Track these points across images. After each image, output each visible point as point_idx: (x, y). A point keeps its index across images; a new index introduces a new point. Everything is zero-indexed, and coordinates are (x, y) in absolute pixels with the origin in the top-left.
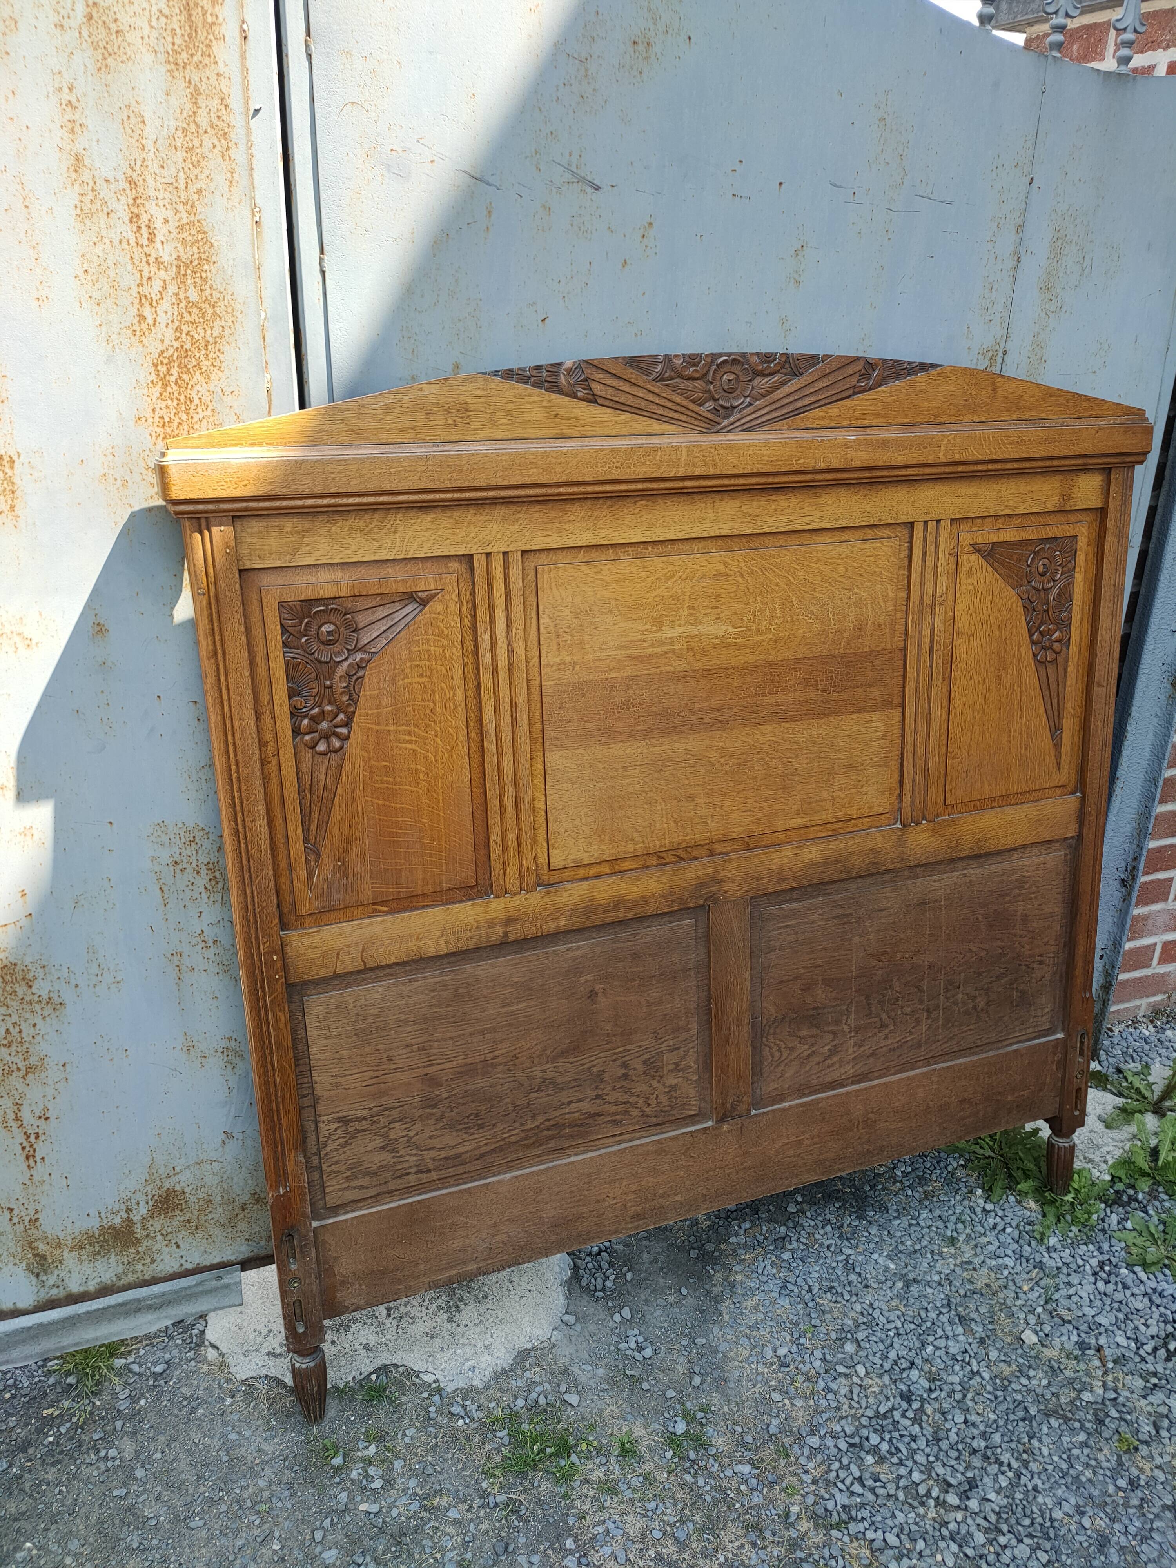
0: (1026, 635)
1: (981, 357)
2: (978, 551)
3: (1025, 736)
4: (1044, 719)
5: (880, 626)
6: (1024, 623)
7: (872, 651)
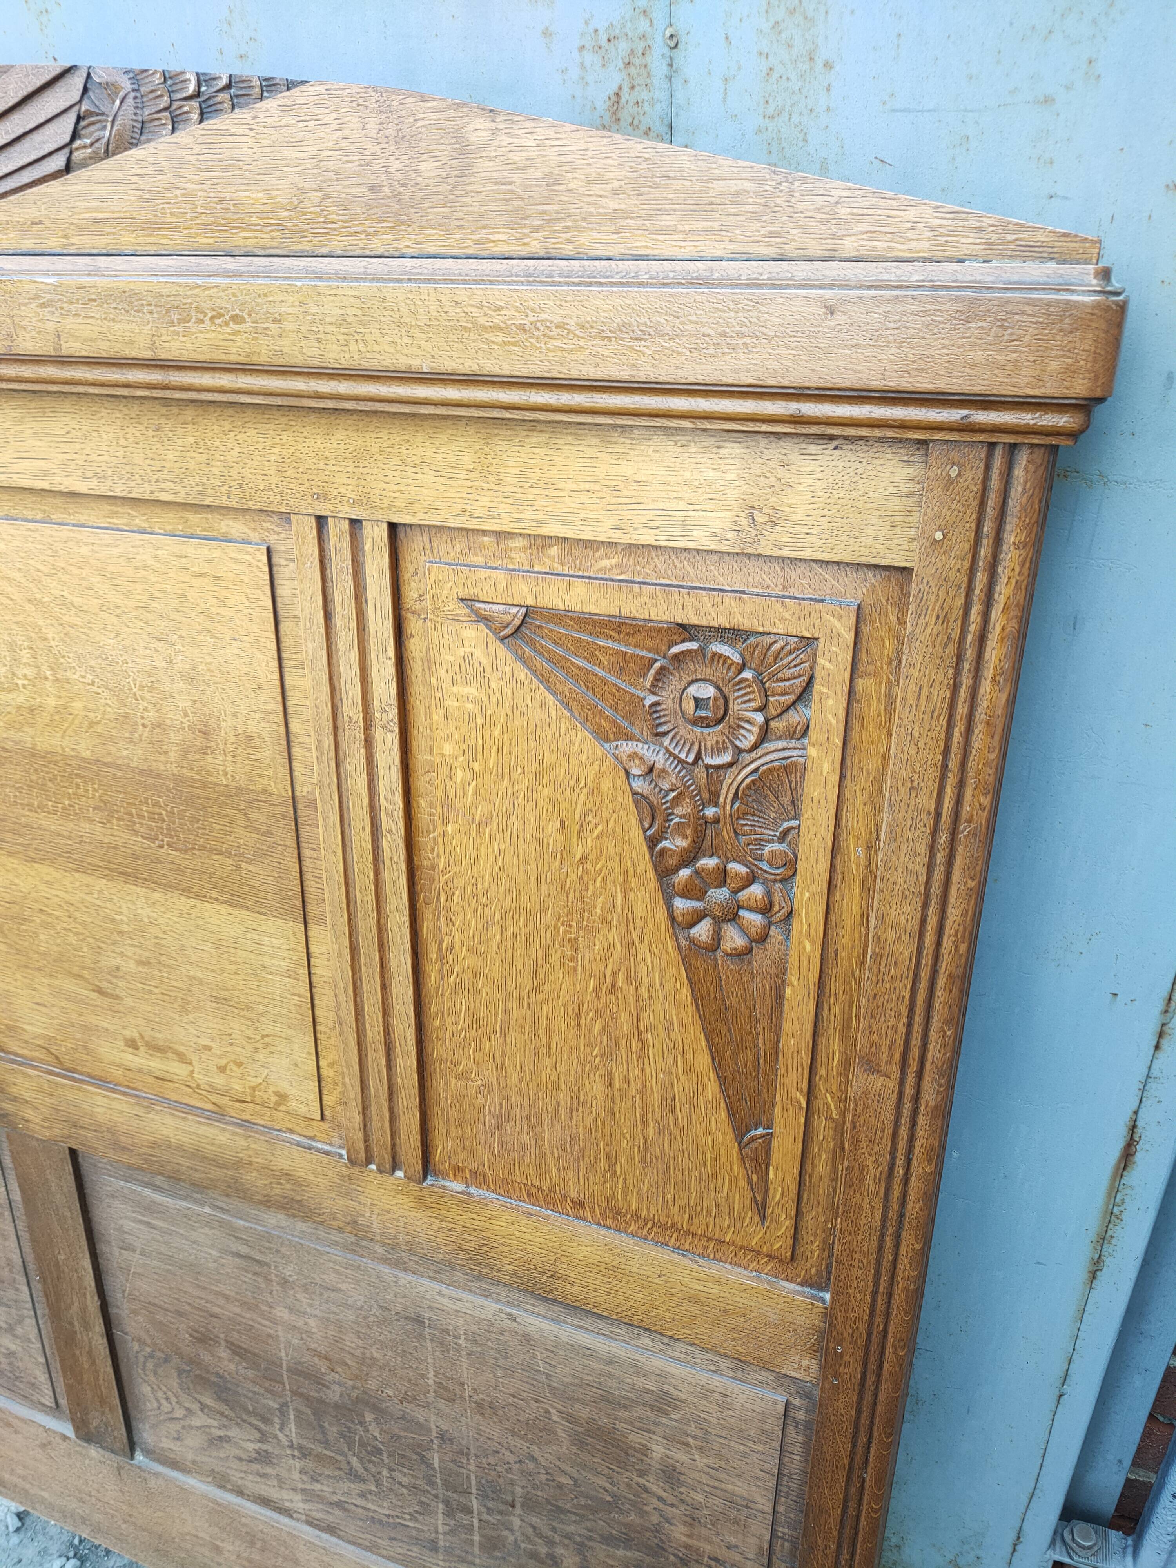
0: (645, 866)
1: (589, 57)
2: (484, 619)
3: (655, 1103)
4: (712, 1087)
5: (250, 739)
6: (637, 836)
7: (240, 789)
